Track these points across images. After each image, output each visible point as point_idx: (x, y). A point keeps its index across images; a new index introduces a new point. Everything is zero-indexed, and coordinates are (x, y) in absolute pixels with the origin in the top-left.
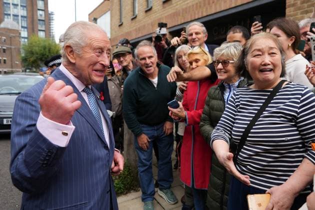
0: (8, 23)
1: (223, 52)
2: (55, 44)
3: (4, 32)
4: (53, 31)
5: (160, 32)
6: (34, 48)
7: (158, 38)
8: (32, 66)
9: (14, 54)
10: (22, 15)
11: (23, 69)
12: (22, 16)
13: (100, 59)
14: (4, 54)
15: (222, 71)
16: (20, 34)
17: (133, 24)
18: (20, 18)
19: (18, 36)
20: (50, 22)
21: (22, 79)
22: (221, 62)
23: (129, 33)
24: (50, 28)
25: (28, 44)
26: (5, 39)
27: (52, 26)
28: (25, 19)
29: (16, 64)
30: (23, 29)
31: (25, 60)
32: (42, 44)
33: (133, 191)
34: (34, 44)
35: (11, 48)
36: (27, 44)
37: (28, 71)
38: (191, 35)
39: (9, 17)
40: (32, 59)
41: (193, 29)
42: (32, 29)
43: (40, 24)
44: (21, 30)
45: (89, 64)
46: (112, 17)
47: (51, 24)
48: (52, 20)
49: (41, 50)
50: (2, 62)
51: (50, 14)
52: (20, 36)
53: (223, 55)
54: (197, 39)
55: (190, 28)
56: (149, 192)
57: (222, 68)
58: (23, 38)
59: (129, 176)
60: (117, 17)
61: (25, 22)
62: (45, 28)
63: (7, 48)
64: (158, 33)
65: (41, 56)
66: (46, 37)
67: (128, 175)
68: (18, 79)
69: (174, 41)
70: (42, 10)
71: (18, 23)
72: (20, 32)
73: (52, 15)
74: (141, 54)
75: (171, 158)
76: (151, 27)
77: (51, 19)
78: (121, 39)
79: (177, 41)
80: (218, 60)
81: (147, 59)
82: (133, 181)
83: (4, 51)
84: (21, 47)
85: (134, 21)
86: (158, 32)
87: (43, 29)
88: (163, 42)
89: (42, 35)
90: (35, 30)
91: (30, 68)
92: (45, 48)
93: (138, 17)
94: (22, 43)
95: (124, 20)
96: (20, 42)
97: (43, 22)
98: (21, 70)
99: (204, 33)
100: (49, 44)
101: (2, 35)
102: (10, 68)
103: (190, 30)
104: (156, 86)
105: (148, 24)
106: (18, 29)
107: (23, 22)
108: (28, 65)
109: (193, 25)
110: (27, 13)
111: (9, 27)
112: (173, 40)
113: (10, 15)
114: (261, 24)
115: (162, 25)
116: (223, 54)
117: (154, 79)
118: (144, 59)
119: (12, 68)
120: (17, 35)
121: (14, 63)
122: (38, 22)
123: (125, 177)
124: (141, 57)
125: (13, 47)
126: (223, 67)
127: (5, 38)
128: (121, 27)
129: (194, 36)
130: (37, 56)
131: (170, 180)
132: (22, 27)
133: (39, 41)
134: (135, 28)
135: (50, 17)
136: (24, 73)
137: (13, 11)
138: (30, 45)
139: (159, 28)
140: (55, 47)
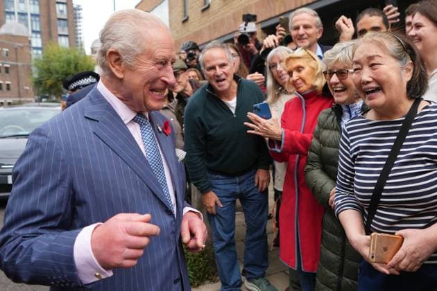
0: (12, 26)
1: (338, 56)
2: (85, 56)
3: (5, 41)
4: (82, 36)
5: (245, 29)
6: (52, 64)
7: (244, 39)
8: (50, 93)
9: (23, 74)
10: (33, 12)
11: (36, 97)
12: (32, 15)
13: (162, 73)
14: (7, 75)
15: (339, 85)
16: (30, 42)
17: (205, 18)
18: (29, 17)
19: (28, 46)
20: (76, 22)
21: (35, 113)
22: (335, 73)
23: (198, 34)
24: (76, 30)
25: (43, 57)
26: (7, 52)
27: (79, 28)
28: (37, 19)
29: (27, 90)
30: (34, 35)
31: (38, 83)
32: (65, 57)
33: (208, 281)
34: (52, 56)
35: (17, 66)
36: (41, 58)
37: (44, 100)
38: (297, 28)
39: (13, 16)
40: (49, 82)
41: (299, 20)
42: (48, 34)
43: (60, 25)
44: (31, 37)
45: (146, 81)
46: (171, 8)
47: (78, 24)
48: (80, 18)
49: (63, 67)
50: (4, 87)
51: (75, 9)
52: (30, 47)
53: (338, 61)
54: (305, 36)
55: (296, 17)
56: (232, 282)
57: (338, 81)
58: (35, 48)
59: (201, 259)
60: (180, 9)
61: (38, 23)
62: (69, 31)
63: (11, 65)
64: (243, 31)
65: (63, 76)
66: (70, 45)
67: (200, 257)
68: (27, 113)
69: (269, 40)
70: (63, 3)
71: (27, 25)
72: (29, 39)
73: (79, 10)
74: (208, 61)
75: (265, 230)
76: (232, 21)
77: (78, 16)
78: (186, 42)
79: (274, 41)
80: (330, 70)
81: (217, 68)
82: (207, 266)
83: (7, 70)
84: (33, 63)
85: (206, 13)
86: (243, 29)
87: (66, 33)
88: (252, 45)
89: (64, 42)
90: (54, 35)
91: (47, 95)
92: (69, 64)
93: (211, 7)
94: (34, 57)
95: (189, 13)
96: (31, 55)
97: (65, 22)
98: (33, 100)
99: (317, 27)
100: (75, 57)
101: (3, 45)
102: (16, 97)
103: (296, 21)
104: (233, 111)
105: (228, 18)
106: (26, 35)
107: (34, 23)
108: (43, 91)
109: (301, 12)
110: (40, 9)
111: (14, 32)
112: (267, 38)
113: (13, 13)
114: (397, 8)
115: (249, 18)
116: (338, 59)
117: (230, 100)
118: (213, 68)
119: (20, 97)
120: (27, 44)
121: (23, 89)
122: (58, 22)
123: (195, 260)
124: (208, 65)
125: (20, 64)
126: (339, 79)
127: (7, 50)
128: (186, 24)
129: (302, 31)
130: (57, 76)
131: (264, 265)
132: (33, 31)
133: (60, 53)
134: (208, 24)
135: (75, 14)
136: (37, 104)
137: (19, 8)
138: (46, 59)
139: (244, 23)
140: (85, 61)
